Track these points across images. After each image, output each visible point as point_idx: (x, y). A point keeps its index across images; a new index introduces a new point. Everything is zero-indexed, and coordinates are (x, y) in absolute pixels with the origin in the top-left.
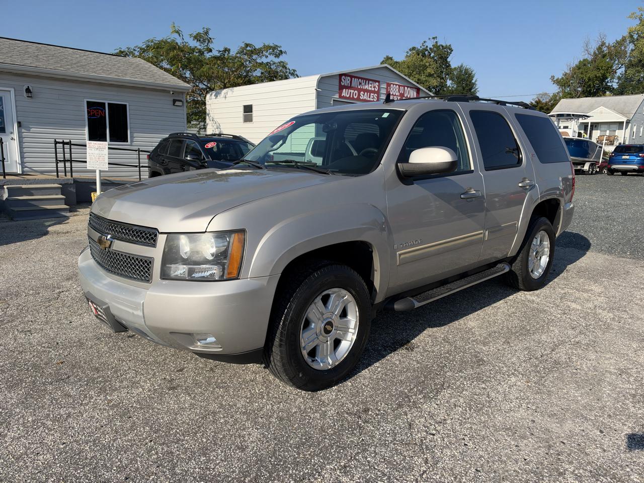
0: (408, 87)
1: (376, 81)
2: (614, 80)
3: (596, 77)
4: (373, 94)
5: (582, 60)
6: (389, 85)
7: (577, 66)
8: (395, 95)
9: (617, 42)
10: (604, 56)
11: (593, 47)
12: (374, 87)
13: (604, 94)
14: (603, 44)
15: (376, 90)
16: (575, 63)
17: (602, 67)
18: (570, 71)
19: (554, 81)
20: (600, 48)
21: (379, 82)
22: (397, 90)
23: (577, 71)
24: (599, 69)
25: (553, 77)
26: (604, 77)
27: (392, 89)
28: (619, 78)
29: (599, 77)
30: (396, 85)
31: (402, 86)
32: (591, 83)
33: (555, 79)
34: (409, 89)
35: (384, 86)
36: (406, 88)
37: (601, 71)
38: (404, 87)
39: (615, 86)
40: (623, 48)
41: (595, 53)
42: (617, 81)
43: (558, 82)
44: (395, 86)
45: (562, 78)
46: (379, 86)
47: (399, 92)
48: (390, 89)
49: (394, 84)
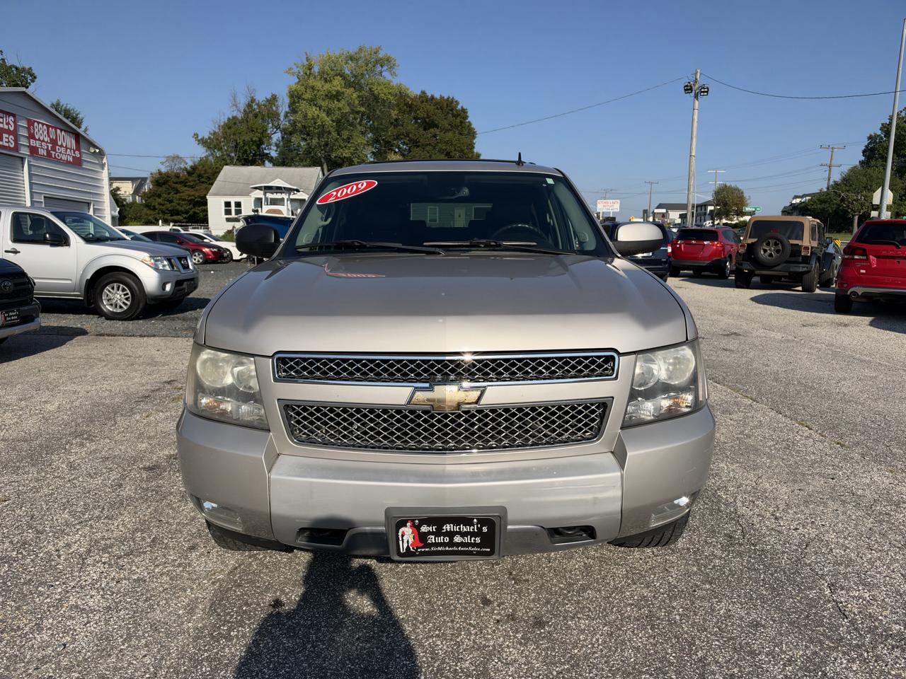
0: (61, 130)
1: (9, 114)
2: (272, 147)
3: (252, 141)
4: (7, 136)
5: (231, 117)
6: (31, 123)
7: (225, 124)
8: (43, 141)
9: (268, 100)
10: (256, 116)
11: (243, 102)
12: (8, 124)
13: (263, 164)
14: (253, 100)
15: (12, 129)
16: (224, 120)
17: (257, 129)
18: (219, 129)
19: (199, 141)
20: (249, 106)
21: (14, 116)
22: (46, 133)
23: (228, 131)
24: (253, 131)
25: (196, 136)
26: (261, 142)
27: (36, 130)
28: (277, 145)
29: (255, 141)
30: (43, 124)
31: (52, 127)
32: (246, 147)
33: (199, 138)
34: (63, 133)
35: (23, 123)
36: (58, 131)
37: (257, 134)
38: (56, 128)
39: (274, 154)
40: (274, 108)
41: (245, 110)
42: (275, 148)
43: (203, 142)
44: (40, 125)
45: (209, 138)
46: (15, 122)
47: (49, 136)
48: (34, 130)
49: (39, 123)
